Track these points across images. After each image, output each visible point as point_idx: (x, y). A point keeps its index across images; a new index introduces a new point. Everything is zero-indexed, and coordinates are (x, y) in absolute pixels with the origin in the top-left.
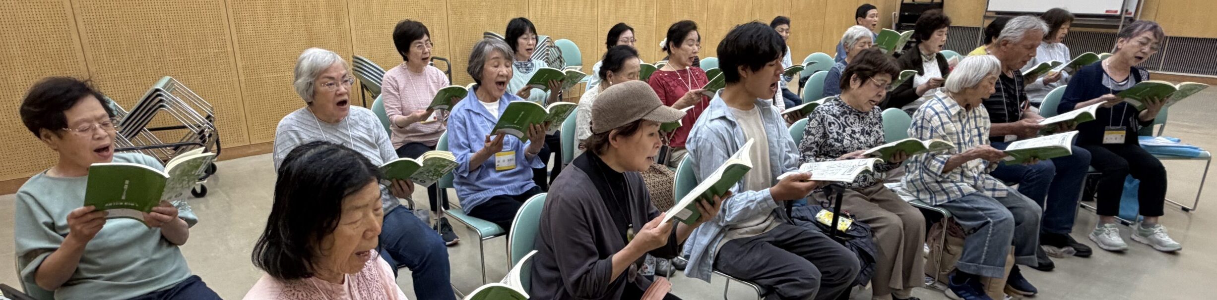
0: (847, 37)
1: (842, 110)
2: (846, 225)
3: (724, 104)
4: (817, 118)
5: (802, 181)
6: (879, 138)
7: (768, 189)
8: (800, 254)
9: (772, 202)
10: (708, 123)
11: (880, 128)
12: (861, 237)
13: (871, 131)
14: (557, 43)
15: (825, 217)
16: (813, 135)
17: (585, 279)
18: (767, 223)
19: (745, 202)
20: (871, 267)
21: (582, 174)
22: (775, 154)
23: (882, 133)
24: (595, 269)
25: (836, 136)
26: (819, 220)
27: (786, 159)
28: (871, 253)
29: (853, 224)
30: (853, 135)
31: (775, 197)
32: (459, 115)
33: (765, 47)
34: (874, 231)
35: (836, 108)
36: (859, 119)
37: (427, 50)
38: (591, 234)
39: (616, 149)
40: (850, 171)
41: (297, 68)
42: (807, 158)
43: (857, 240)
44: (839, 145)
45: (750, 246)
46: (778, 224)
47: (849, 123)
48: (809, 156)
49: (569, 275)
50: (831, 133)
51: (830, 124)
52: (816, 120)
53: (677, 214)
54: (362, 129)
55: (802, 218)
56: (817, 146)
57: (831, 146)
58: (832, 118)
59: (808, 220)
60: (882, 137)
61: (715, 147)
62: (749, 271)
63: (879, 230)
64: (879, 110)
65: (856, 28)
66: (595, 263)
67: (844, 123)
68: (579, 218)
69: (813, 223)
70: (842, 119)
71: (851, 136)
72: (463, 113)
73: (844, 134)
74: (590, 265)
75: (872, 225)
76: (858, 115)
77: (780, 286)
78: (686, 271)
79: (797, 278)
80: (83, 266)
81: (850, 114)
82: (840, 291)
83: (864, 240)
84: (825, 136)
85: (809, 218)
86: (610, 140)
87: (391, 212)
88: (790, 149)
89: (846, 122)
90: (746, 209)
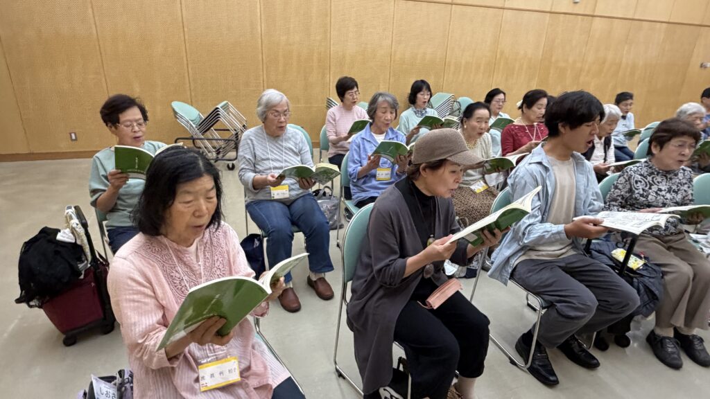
0: (681, 112)
1: (650, 171)
2: (638, 264)
3: (543, 153)
4: (625, 176)
5: (595, 225)
6: (687, 196)
7: (563, 225)
8: (581, 281)
9: (564, 236)
10: (527, 166)
11: (689, 187)
12: (650, 277)
13: (679, 190)
14: (460, 99)
15: (619, 254)
16: (620, 189)
17: (385, 270)
18: (564, 251)
19: (542, 231)
20: (654, 304)
21: (398, 193)
22: (580, 199)
23: (690, 192)
24: (393, 265)
25: (641, 192)
26: (614, 256)
27: (590, 205)
28: (656, 292)
29: (645, 264)
30: (659, 192)
31: (568, 233)
32: (356, 141)
33: (584, 110)
34: (664, 273)
35: (645, 169)
36: (667, 178)
37: (355, 97)
38: (396, 238)
39: (425, 178)
40: (640, 224)
41: (260, 100)
42: (612, 208)
43: (646, 280)
44: (644, 199)
45: (542, 267)
46: (575, 253)
47: (656, 181)
48: (614, 205)
49: (376, 265)
50: (637, 189)
51: (636, 182)
52: (624, 178)
53: (466, 236)
54: (292, 143)
55: (599, 252)
56: (623, 198)
57: (636, 199)
58: (640, 177)
59: (604, 254)
60: (690, 196)
61: (528, 184)
62: (536, 286)
63: (669, 274)
64: (690, 172)
65: (690, 105)
66: (395, 260)
67: (651, 182)
68: (388, 225)
69: (608, 256)
70: (650, 179)
71: (656, 193)
72: (359, 140)
73: (650, 191)
74: (390, 261)
75: (663, 269)
76: (665, 176)
77: (558, 305)
78: (489, 273)
79: (575, 302)
80: (119, 202)
81: (657, 175)
82: (616, 319)
83: (652, 280)
84: (631, 191)
85: (605, 252)
86: (421, 170)
87: (301, 197)
88: (595, 198)
89: (653, 181)
90: (542, 237)
